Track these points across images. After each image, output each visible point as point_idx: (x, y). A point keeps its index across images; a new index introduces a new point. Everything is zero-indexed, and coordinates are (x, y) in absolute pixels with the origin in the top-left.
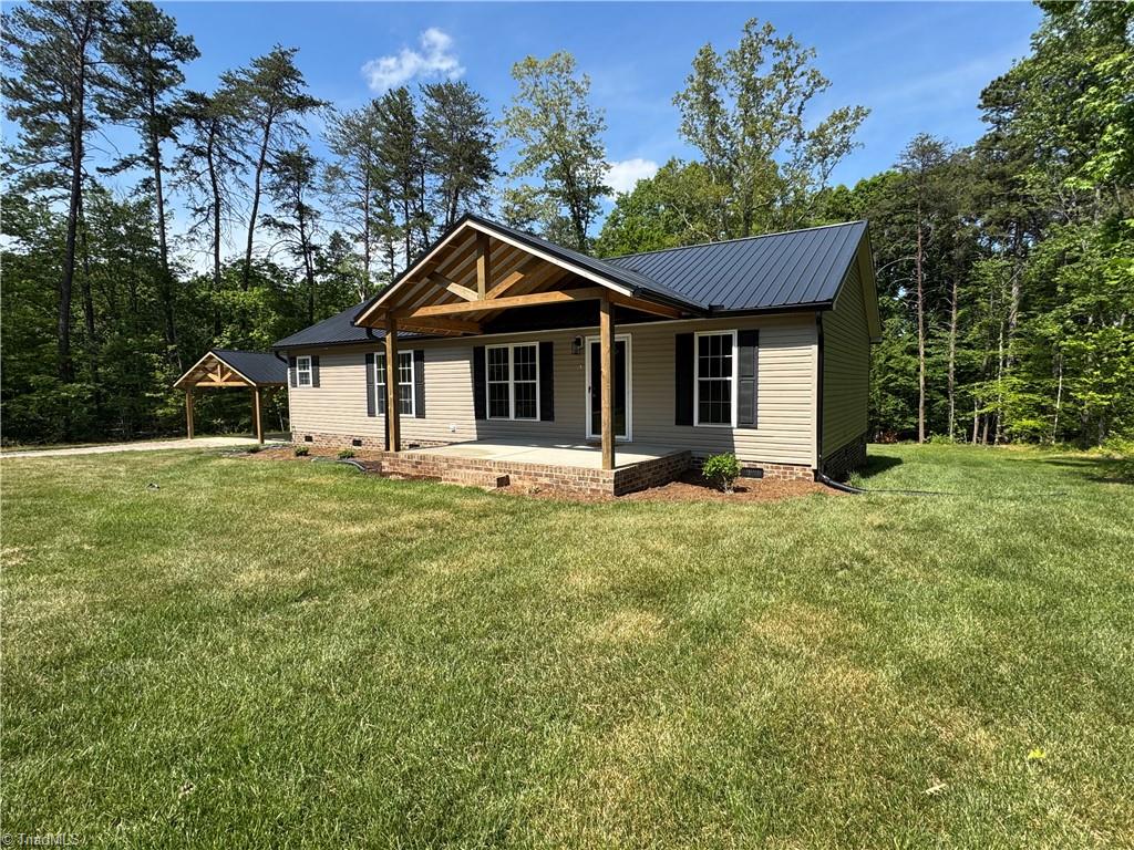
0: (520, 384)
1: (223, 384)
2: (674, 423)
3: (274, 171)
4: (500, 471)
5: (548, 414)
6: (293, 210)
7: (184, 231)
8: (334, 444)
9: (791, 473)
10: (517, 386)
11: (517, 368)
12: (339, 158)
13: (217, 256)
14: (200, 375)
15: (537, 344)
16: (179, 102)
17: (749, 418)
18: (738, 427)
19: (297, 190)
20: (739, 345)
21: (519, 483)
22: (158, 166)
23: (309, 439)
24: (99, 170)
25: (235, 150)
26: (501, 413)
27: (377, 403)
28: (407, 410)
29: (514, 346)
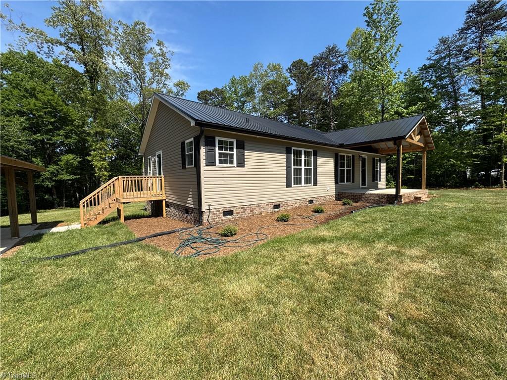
0: (347, 169)
2: (372, 181)
5: (353, 180)
11: (347, 164)
15: (351, 155)
26: (342, 181)
27: (293, 178)
28: (307, 181)
29: (346, 155)
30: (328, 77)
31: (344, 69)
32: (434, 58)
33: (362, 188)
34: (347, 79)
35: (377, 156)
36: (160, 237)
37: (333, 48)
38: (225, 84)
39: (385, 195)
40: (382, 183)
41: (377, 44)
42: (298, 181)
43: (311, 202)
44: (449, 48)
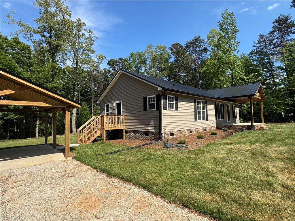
0: (221, 112)
2: (233, 119)
5: (224, 118)
11: (220, 108)
15: (222, 104)
23: (172, 134)
26: (219, 118)
27: (198, 117)
28: (204, 119)
29: (220, 103)
30: (196, 54)
31: (205, 50)
32: (257, 46)
33: (228, 123)
34: (207, 56)
35: (235, 104)
36: (147, 145)
37: (199, 38)
38: (127, 57)
39: (245, 126)
40: (238, 120)
41: (227, 40)
42: (200, 119)
43: (205, 130)
44: (265, 40)
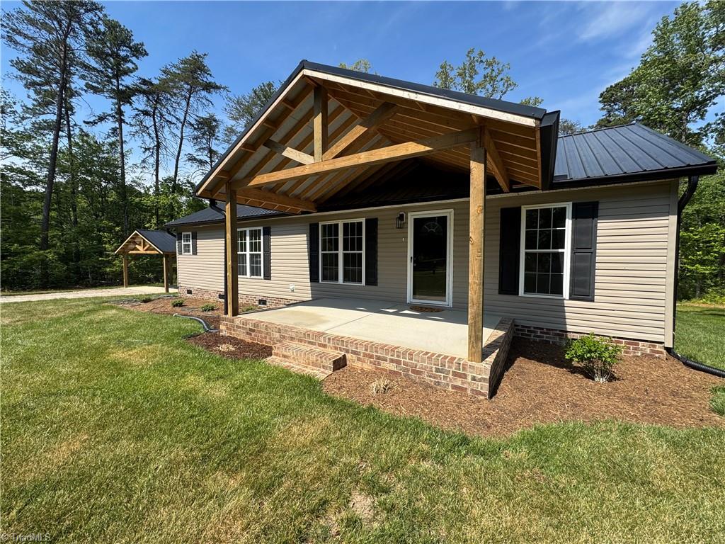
0: (348, 254)
1: (145, 252)
2: (497, 291)
3: (195, 129)
4: (336, 348)
5: (372, 280)
6: (206, 152)
7: (138, 162)
8: (206, 297)
9: (636, 349)
10: (345, 256)
11: (345, 241)
12: (233, 123)
13: (157, 176)
14: (132, 246)
15: (363, 220)
16: (136, 85)
17: (582, 290)
18: (570, 299)
19: (209, 141)
20: (575, 217)
21: (358, 365)
22: (121, 121)
23: (189, 292)
24: (84, 122)
25: (170, 114)
26: (332, 278)
28: (255, 272)
29: (341, 222)
43: (263, 302)
